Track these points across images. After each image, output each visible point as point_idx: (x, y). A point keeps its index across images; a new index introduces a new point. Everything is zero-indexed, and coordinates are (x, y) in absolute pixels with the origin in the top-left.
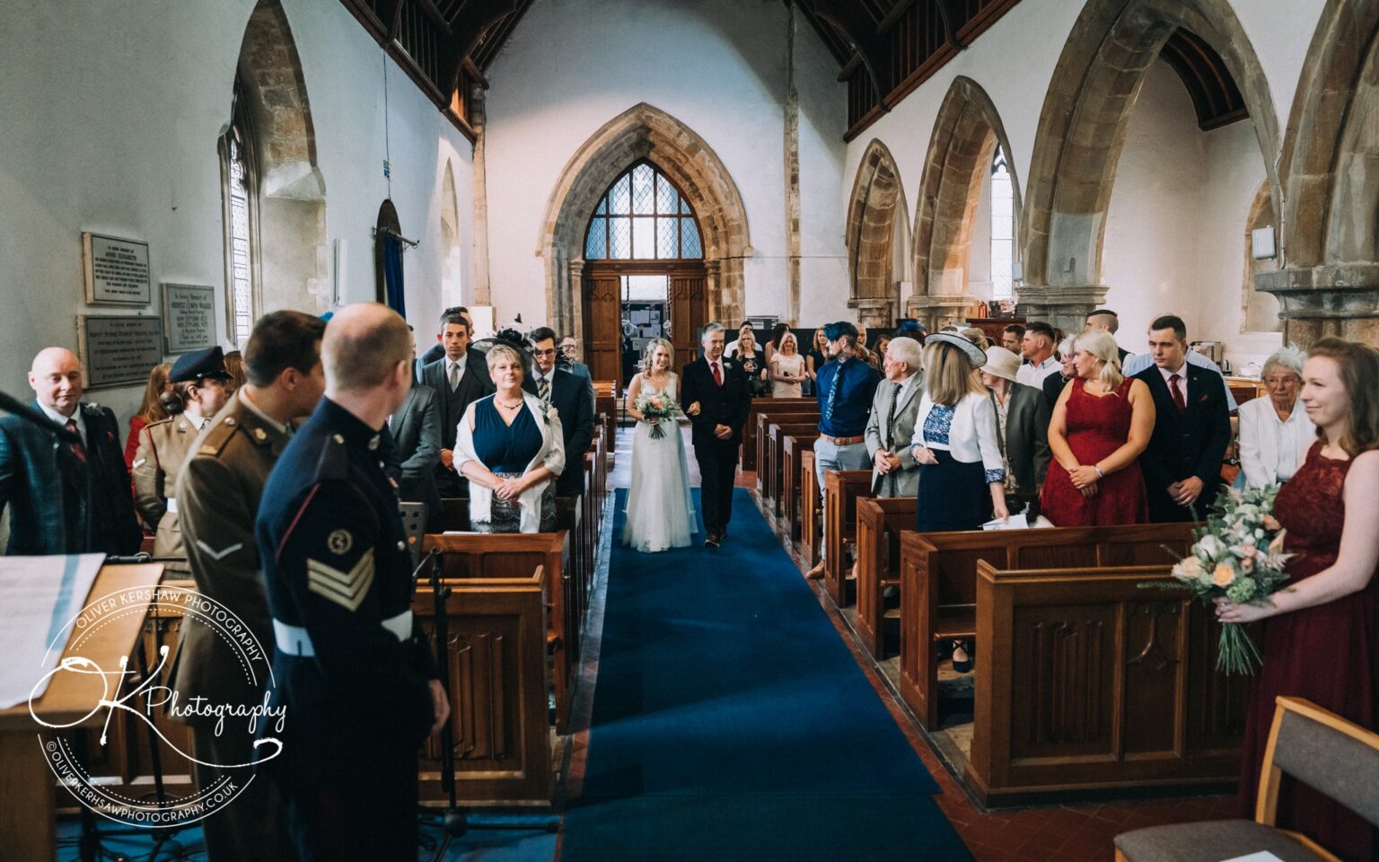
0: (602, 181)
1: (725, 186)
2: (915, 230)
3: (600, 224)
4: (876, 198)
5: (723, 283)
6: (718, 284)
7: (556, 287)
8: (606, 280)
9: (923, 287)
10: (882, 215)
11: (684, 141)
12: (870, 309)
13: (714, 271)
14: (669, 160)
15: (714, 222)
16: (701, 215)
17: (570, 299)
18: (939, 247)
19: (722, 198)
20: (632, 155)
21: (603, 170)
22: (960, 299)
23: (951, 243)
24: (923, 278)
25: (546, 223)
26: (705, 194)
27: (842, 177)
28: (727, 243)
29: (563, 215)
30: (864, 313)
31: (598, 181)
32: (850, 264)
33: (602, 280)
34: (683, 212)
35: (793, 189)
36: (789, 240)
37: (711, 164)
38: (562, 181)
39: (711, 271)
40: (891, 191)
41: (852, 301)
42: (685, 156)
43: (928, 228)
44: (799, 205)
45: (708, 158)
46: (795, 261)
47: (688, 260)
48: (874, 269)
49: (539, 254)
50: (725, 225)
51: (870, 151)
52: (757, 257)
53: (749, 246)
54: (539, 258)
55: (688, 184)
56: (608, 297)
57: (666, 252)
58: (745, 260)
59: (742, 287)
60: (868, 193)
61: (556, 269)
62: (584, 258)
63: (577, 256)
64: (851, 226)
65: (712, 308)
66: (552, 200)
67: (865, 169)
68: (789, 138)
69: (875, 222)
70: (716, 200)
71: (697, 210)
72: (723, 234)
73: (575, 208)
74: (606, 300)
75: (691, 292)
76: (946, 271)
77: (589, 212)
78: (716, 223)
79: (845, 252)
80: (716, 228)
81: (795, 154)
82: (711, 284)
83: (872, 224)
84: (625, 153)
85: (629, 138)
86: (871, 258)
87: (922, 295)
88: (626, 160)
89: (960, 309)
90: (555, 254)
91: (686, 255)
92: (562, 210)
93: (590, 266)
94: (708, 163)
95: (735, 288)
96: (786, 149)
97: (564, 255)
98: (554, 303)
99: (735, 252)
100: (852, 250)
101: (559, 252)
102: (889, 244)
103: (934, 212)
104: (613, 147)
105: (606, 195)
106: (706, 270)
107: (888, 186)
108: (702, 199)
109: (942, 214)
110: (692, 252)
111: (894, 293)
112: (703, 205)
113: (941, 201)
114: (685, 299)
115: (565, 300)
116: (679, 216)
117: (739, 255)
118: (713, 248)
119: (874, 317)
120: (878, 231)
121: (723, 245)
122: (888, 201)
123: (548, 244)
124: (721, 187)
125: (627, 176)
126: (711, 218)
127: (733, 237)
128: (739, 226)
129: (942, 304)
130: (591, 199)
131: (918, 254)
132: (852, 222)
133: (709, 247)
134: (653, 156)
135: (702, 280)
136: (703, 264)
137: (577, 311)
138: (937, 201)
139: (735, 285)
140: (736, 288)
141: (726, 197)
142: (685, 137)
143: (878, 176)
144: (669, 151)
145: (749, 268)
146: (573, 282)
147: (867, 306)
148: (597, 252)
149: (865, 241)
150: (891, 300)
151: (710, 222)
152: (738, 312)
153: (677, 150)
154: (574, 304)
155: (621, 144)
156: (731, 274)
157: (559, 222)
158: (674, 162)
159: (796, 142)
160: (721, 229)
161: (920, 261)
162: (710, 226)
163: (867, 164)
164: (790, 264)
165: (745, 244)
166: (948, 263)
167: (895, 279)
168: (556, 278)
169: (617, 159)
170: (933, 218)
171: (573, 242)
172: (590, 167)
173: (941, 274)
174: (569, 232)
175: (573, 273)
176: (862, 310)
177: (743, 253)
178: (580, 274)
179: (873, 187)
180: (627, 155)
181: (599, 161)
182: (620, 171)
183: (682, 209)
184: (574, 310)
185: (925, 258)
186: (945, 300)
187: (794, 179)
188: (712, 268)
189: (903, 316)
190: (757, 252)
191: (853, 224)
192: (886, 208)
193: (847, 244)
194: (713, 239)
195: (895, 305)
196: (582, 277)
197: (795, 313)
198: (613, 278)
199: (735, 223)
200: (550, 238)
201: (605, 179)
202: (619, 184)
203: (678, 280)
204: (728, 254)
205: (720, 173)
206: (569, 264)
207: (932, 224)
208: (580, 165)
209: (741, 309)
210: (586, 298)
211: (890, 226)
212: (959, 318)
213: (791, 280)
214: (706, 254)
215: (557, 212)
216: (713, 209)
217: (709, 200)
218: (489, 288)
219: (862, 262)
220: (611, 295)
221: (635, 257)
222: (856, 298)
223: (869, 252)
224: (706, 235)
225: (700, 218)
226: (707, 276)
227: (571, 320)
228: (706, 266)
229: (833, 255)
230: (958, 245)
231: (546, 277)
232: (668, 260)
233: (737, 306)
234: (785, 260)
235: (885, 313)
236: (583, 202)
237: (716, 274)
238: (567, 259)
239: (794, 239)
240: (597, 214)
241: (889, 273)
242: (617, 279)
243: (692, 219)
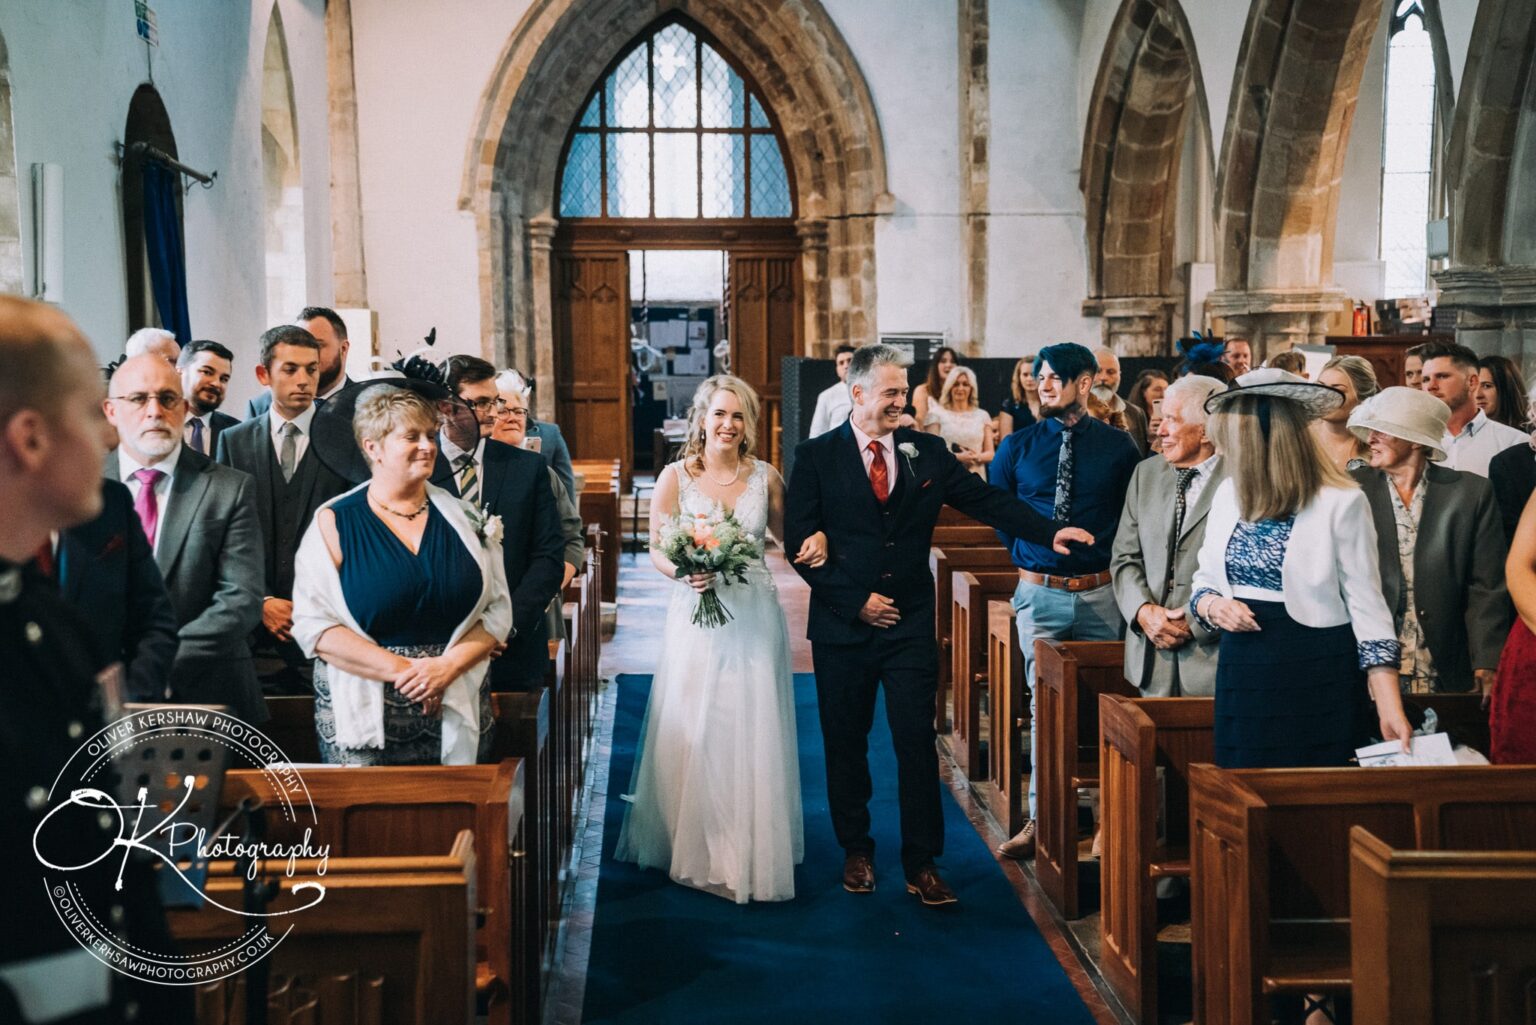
0: (593, 57)
1: (839, 70)
2: (1224, 156)
3: (588, 144)
4: (1144, 91)
5: (834, 268)
6: (822, 270)
7: (500, 274)
8: (601, 260)
9: (1237, 273)
10: (1158, 127)
12: (1127, 320)
13: (816, 242)
14: (726, 15)
15: (816, 146)
16: (791, 129)
17: (529, 296)
18: (1272, 190)
19: (832, 94)
20: (654, 4)
21: (594, 36)
22: (1314, 298)
23: (1299, 183)
24: (1238, 255)
25: (478, 142)
26: (800, 86)
28: (842, 185)
29: (514, 128)
30: (1116, 327)
31: (582, 56)
32: (1089, 227)
33: (593, 260)
34: (755, 124)
35: (975, 75)
36: (966, 181)
37: (812, 25)
38: (510, 56)
39: (809, 242)
40: (1175, 78)
41: (1092, 303)
42: (759, 8)
43: (1252, 153)
44: (986, 108)
46: (978, 222)
47: (764, 220)
48: (1136, 237)
49: (464, 204)
50: (838, 151)
52: (903, 216)
53: (886, 192)
54: (466, 213)
55: (765, 65)
56: (604, 294)
57: (721, 205)
58: (878, 222)
59: (871, 275)
60: (1127, 83)
61: (500, 237)
62: (556, 214)
63: (540, 211)
64: (1091, 151)
65: (810, 316)
66: (492, 94)
67: (1123, 33)
69: (1141, 143)
70: (821, 99)
71: (782, 119)
72: (835, 168)
73: (536, 113)
74: (600, 299)
75: (769, 285)
76: (1287, 240)
77: (564, 121)
78: (820, 146)
79: (1079, 203)
80: (819, 156)
82: (810, 269)
83: (1135, 146)
86: (1132, 215)
87: (1235, 288)
88: (640, 14)
89: (1314, 317)
90: (498, 206)
91: (760, 211)
92: (511, 117)
93: (567, 232)
94: (805, 22)
95: (856, 276)
97: (515, 207)
98: (496, 306)
99: (857, 204)
100: (1091, 201)
101: (505, 201)
102: (1168, 187)
103: (1264, 122)
105: (600, 86)
106: (800, 240)
107: (1172, 66)
108: (792, 97)
109: (1282, 121)
110: (771, 204)
111: (1175, 286)
112: (794, 110)
113: (1279, 96)
114: (757, 299)
115: (517, 299)
116: (747, 131)
117: (865, 211)
118: (814, 196)
119: (1136, 334)
120: (1147, 162)
121: (834, 191)
122: (1170, 98)
123: (481, 185)
124: (832, 72)
125: (643, 48)
126: (810, 135)
127: (853, 174)
128: (867, 153)
129: (1276, 308)
130: (569, 94)
131: (1230, 205)
132: (1093, 141)
133: (807, 196)
134: (695, 7)
135: (792, 261)
136: (794, 229)
137: (542, 321)
138: (1271, 96)
139: (857, 270)
140: (859, 277)
141: (842, 94)
143: (1151, 46)
145: (885, 234)
146: (534, 263)
147: (1121, 313)
148: (583, 203)
149: (1119, 180)
150: (1172, 300)
151: (808, 143)
152: (864, 324)
154: (537, 306)
156: (849, 248)
157: (507, 140)
158: (738, 20)
160: (830, 158)
161: (1231, 220)
162: (809, 152)
163: (1127, 22)
164: (968, 229)
165: (877, 189)
166: (1290, 222)
167: (1179, 256)
168: (499, 254)
169: (622, 14)
170: (1262, 131)
171: (532, 183)
173: (1276, 246)
174: (526, 160)
175: (534, 244)
176: (1112, 320)
177: (873, 206)
178: (547, 246)
179: (1138, 70)
180: (641, 6)
181: (585, 17)
182: (627, 38)
183: (753, 116)
184: (537, 318)
185: (1243, 214)
186: (1282, 300)
187: (979, 56)
188: (813, 236)
189: (1194, 332)
190: (903, 205)
191: (1097, 148)
192: (1165, 112)
193: (1082, 187)
194: (814, 178)
195: (1180, 310)
196: (552, 254)
197: (976, 325)
198: (612, 256)
199: (858, 146)
200: (486, 172)
201: (599, 54)
202: (626, 64)
203: (745, 260)
204: (843, 206)
205: (830, 43)
206: (527, 226)
207: (1259, 143)
209: (868, 319)
210: (561, 296)
211: (1171, 149)
212: (1312, 334)
213: (970, 260)
214: (801, 209)
215: (502, 121)
216: (814, 118)
217: (808, 98)
218: (364, 272)
219: (1112, 225)
220: (609, 289)
221: (659, 214)
222: (1099, 297)
223: (1127, 203)
224: (801, 170)
225: (788, 134)
226: (801, 251)
227: (531, 338)
228: (800, 233)
229: (1053, 210)
230: (1313, 186)
231: (480, 252)
232: (724, 220)
233: (860, 314)
234: (957, 220)
235: (1158, 326)
236: (554, 100)
237: (819, 248)
238: (522, 217)
239: (975, 177)
240: (582, 124)
241: (1167, 246)
242: (621, 256)
243: (773, 137)
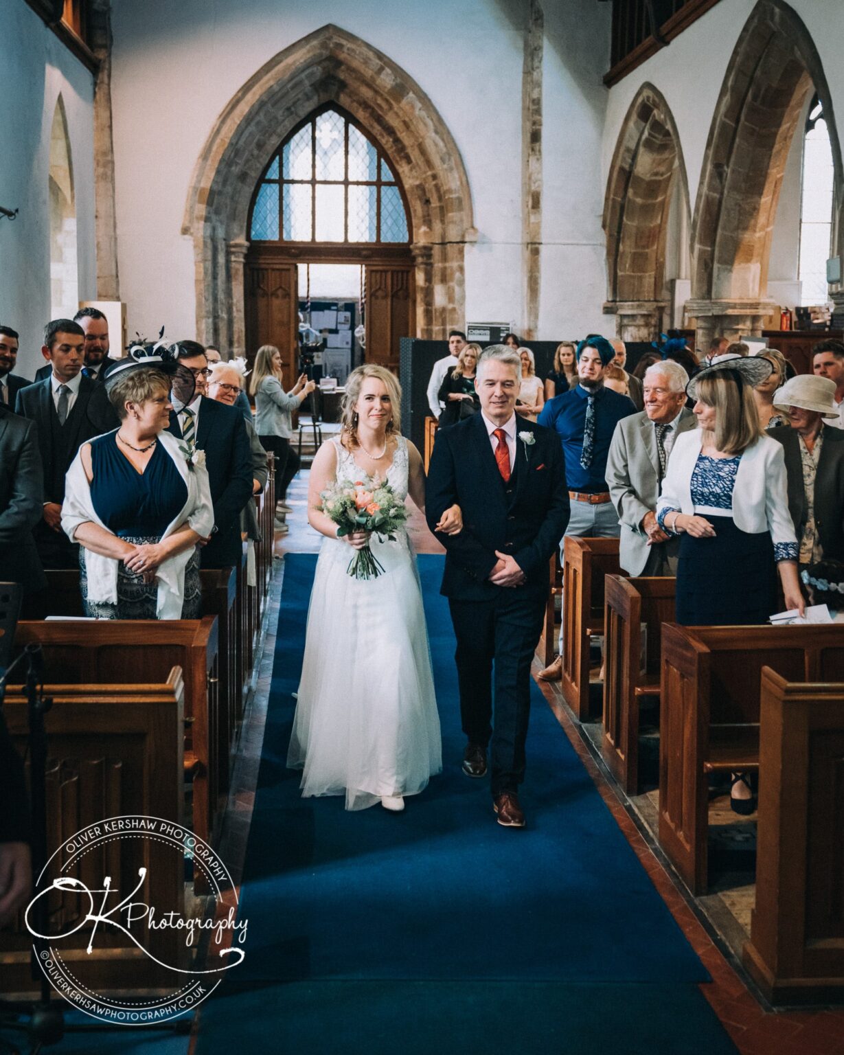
0: (274, 132)
1: (441, 144)
2: (697, 209)
3: (270, 191)
4: (645, 164)
5: (437, 278)
6: (429, 279)
7: (210, 278)
8: (278, 270)
9: (705, 288)
10: (654, 188)
11: (387, 80)
12: (633, 316)
13: (424, 260)
14: (365, 105)
15: (425, 194)
16: (409, 183)
17: (229, 293)
18: (728, 234)
19: (436, 160)
20: (316, 98)
21: (275, 118)
22: (755, 306)
23: (746, 229)
24: (706, 276)
25: (195, 188)
26: (415, 155)
27: (601, 134)
28: (442, 221)
29: (220, 179)
30: (626, 321)
31: (267, 132)
32: (608, 253)
33: (273, 270)
34: (384, 179)
35: (533, 150)
36: (526, 220)
37: (423, 113)
38: (218, 131)
39: (420, 260)
40: (666, 155)
41: (609, 305)
42: (387, 101)
43: (715, 208)
44: (540, 172)
45: (419, 105)
46: (534, 249)
47: (389, 244)
48: (639, 261)
49: (185, 231)
50: (440, 198)
51: (640, 100)
52: (484, 243)
53: (473, 227)
54: (187, 237)
55: (391, 140)
56: (280, 292)
57: (361, 233)
58: (467, 247)
59: (461, 283)
60: (634, 158)
61: (209, 253)
62: (248, 238)
63: (237, 236)
64: (610, 203)
65: (420, 310)
66: (205, 155)
67: (631, 124)
68: (529, 79)
69: (643, 198)
70: (429, 163)
71: (402, 176)
72: (438, 210)
73: (235, 170)
74: (277, 297)
75: (392, 288)
76: (738, 267)
77: (254, 175)
78: (428, 195)
79: (602, 238)
80: (428, 202)
81: (537, 102)
82: (420, 278)
83: (639, 200)
84: (306, 94)
85: (312, 74)
86: (637, 246)
87: (703, 298)
88: (307, 104)
89: (755, 318)
90: (209, 232)
91: (387, 238)
92: (218, 172)
93: (257, 250)
94: (419, 111)
95: (451, 284)
96: (526, 94)
97: (221, 233)
98: (207, 300)
99: (453, 234)
100: (610, 236)
101: (214, 229)
102: (661, 228)
103: (723, 187)
104: (290, 85)
105: (279, 151)
106: (414, 259)
107: (663, 148)
108: (409, 161)
109: (734, 188)
110: (395, 233)
111: (665, 294)
112: (411, 170)
113: (733, 171)
114: (385, 297)
115: (221, 296)
116: (378, 184)
117: (458, 240)
118: (424, 229)
119: (638, 326)
120: (647, 211)
121: (437, 226)
122: (662, 169)
123: (198, 218)
124: (436, 145)
125: (309, 126)
126: (421, 187)
127: (450, 214)
128: (460, 200)
129: (730, 312)
130: (258, 157)
131: (701, 243)
132: (612, 196)
133: (419, 229)
134: (344, 100)
135: (407, 272)
136: (410, 251)
137: (238, 311)
138: (728, 171)
139: (452, 280)
140: (453, 284)
141: (443, 160)
142: (387, 74)
143: (650, 134)
144: (366, 92)
145: (472, 258)
146: (233, 271)
147: (629, 312)
148: (267, 230)
149: (629, 223)
150: (663, 304)
151: (420, 192)
152: (456, 316)
153: (376, 92)
154: (235, 301)
155: (301, 82)
156: (447, 265)
157: (215, 188)
158: (373, 109)
159: (539, 85)
160: (435, 203)
161: (702, 253)
162: (420, 200)
163: (634, 117)
164: (527, 254)
165: (466, 225)
166: (740, 254)
167: (668, 274)
168: (209, 264)
169: (294, 103)
170: (722, 194)
171: (233, 217)
172: (257, 113)
173: (731, 271)
174: (228, 201)
175: (233, 258)
176: (622, 316)
177: (463, 236)
178: (242, 260)
179: (641, 149)
180: (308, 98)
181: (269, 105)
182: (298, 120)
183: (383, 174)
184: (234, 309)
185: (709, 249)
186: (734, 306)
187: (535, 137)
188: (422, 256)
189: (677, 326)
190: (484, 236)
191: (614, 199)
192: (659, 178)
193: (604, 226)
194: (424, 216)
195: (668, 311)
196: (245, 265)
197: (532, 319)
198: (287, 267)
199: (454, 196)
200: (201, 209)
201: (279, 130)
202: (297, 137)
203: (376, 271)
204: (443, 236)
205: (435, 126)
206: (228, 246)
207: (720, 201)
208: (244, 108)
209: (459, 312)
210: (251, 294)
211: (663, 203)
212: (753, 330)
213: (529, 275)
214: (414, 237)
215: (212, 175)
216: (424, 176)
217: (420, 163)
218: (117, 276)
219: (624, 252)
220: (284, 290)
221: (318, 239)
222: (614, 301)
223: (633, 239)
224: (415, 211)
225: (406, 187)
226: (414, 266)
227: (230, 322)
228: (413, 254)
229: (585, 242)
230: (755, 231)
231: (196, 263)
232: (362, 244)
233: (454, 310)
234: (519, 248)
235: (653, 321)
236: (247, 161)
237: (426, 264)
238: (225, 240)
239: (533, 219)
240: (267, 177)
241: (660, 267)
242: (292, 268)
243: (397, 188)
